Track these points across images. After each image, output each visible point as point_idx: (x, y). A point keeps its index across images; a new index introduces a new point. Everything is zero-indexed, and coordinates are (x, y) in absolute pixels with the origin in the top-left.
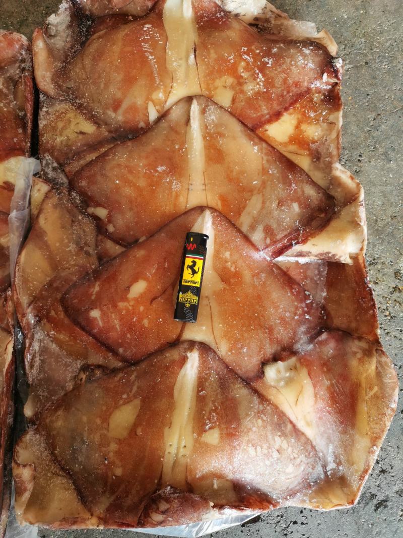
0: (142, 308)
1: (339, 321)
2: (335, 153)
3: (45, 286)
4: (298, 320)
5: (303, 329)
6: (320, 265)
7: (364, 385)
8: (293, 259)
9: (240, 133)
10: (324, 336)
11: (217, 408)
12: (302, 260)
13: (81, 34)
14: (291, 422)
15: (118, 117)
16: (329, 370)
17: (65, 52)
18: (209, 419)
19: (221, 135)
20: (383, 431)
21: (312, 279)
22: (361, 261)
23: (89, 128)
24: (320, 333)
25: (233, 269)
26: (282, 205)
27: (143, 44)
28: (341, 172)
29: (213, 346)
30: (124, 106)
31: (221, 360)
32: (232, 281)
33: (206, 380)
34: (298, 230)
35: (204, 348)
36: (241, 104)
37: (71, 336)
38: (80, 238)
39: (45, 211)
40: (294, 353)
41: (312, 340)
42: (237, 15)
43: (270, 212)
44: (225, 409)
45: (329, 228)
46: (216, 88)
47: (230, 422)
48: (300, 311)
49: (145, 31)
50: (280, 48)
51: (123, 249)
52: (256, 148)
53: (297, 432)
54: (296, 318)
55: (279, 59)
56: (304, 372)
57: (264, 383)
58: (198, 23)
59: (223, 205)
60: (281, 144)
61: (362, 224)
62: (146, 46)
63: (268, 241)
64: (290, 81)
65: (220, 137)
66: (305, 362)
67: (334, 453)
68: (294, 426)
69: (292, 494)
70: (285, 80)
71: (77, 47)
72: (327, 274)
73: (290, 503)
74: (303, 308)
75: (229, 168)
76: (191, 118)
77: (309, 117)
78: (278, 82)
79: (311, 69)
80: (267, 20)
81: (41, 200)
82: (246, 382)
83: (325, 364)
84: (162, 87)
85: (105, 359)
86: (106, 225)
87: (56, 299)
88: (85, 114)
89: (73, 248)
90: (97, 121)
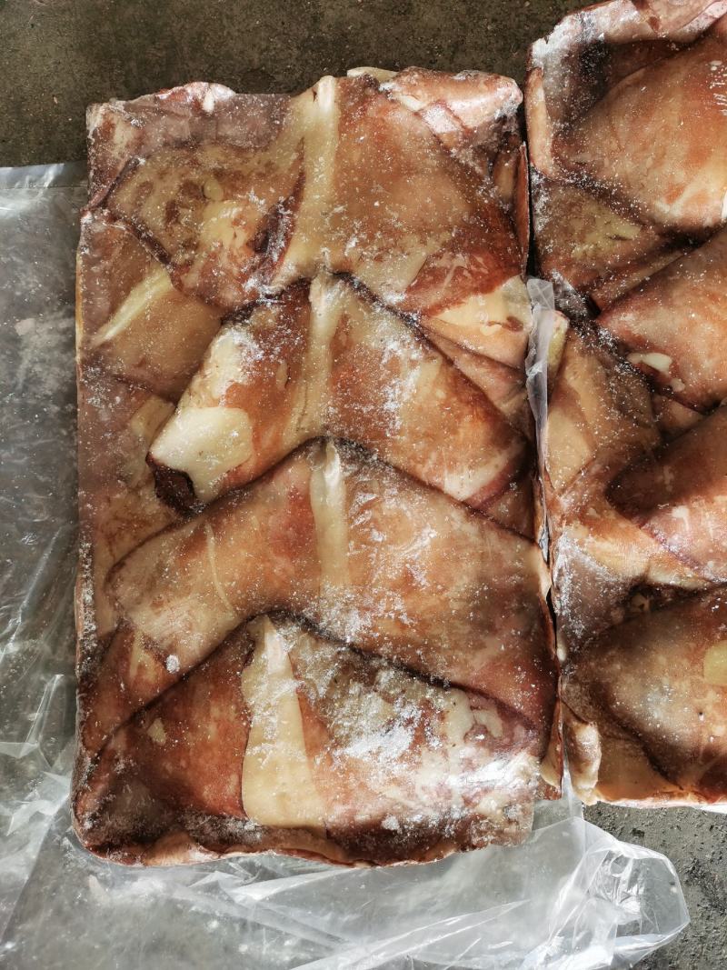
3: (580, 472)
13: (587, 74)
15: (674, 211)
17: (563, 103)
23: (629, 230)
27: (716, 95)
30: (687, 194)
38: (622, 399)
39: (571, 361)
51: (701, 417)
62: (721, 98)
81: (562, 344)
85: (681, 577)
86: (669, 380)
87: (597, 491)
88: (618, 207)
89: (616, 416)
90: (640, 218)
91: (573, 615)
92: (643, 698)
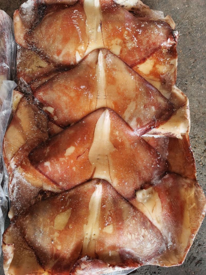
0: (72, 161)
1: (175, 169)
2: (173, 80)
3: (20, 148)
4: (153, 168)
5: (156, 172)
6: (165, 139)
7: (188, 202)
8: (151, 136)
9: (124, 69)
10: (167, 176)
11: (111, 214)
12: (156, 136)
14: (150, 221)
15: (60, 59)
16: (169, 194)
17: (31, 23)
18: (107, 220)
19: (114, 70)
20: (198, 226)
21: (161, 146)
22: (187, 137)
23: (44, 64)
24: (165, 175)
25: (120, 141)
26: (146, 108)
27: (73, 20)
28: (177, 90)
29: (110, 181)
30: (63, 53)
31: (114, 189)
32: (120, 147)
33: (106, 199)
34: (154, 121)
35: (105, 182)
36: (125, 54)
37: (34, 175)
38: (39, 123)
39: (20, 109)
40: (151, 185)
41: (160, 178)
42: (123, 6)
43: (140, 111)
44: (116, 215)
45: (170, 120)
46: (112, 45)
47: (118, 222)
48: (154, 163)
49: (74, 13)
50: (145, 24)
51: (62, 130)
52: (133, 77)
53: (152, 226)
54: (153, 166)
55: (145, 30)
56: (157, 195)
57: (136, 201)
58: (102, 10)
59: (115, 107)
60: (145, 75)
61: (188, 118)
62: (75, 21)
63: (139, 126)
64: (151, 42)
65: (114, 71)
66: (157, 189)
67: (171, 237)
68: (151, 223)
69: (150, 258)
70: (148, 42)
71: (38, 21)
72: (169, 143)
73: (148, 263)
74: (156, 161)
75: (118, 87)
76: (99, 60)
77: (160, 61)
78: (145, 42)
79: (161, 36)
80: (138, 9)
81: (18, 103)
82: (127, 200)
83: (167, 191)
84: (83, 43)
85: (52, 188)
86: (53, 116)
87: (26, 155)
88: (42, 57)
89: (35, 128)
90: (48, 61)
91: (17, 201)
92: (34, 234)
